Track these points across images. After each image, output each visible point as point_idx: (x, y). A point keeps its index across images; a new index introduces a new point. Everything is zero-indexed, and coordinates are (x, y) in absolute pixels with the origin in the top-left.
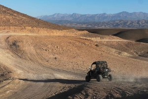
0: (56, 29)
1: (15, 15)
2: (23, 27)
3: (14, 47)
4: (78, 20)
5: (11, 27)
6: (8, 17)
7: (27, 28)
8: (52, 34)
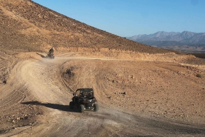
0: (145, 52)
1: (89, 31)
2: (97, 49)
3: (67, 76)
4: (191, 41)
5: (79, 48)
6: (77, 34)
7: (103, 49)
8: (137, 59)
